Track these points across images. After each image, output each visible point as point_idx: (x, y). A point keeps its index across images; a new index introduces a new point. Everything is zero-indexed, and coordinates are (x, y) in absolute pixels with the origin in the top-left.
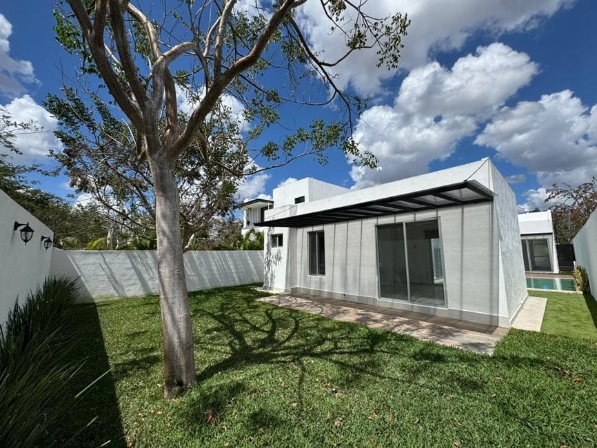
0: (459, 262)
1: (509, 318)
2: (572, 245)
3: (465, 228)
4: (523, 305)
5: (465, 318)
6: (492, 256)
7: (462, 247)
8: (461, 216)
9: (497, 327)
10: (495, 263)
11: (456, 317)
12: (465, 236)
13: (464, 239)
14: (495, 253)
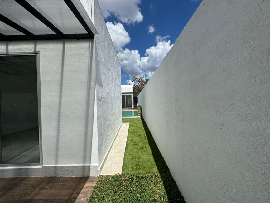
0: (57, 110)
1: (99, 166)
2: (137, 98)
3: (65, 68)
4: (117, 133)
5: (59, 174)
6: (88, 101)
7: (61, 91)
8: (62, 53)
9: (89, 177)
10: (91, 109)
11: (51, 175)
12: (64, 79)
13: (64, 82)
14: (91, 98)
